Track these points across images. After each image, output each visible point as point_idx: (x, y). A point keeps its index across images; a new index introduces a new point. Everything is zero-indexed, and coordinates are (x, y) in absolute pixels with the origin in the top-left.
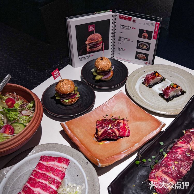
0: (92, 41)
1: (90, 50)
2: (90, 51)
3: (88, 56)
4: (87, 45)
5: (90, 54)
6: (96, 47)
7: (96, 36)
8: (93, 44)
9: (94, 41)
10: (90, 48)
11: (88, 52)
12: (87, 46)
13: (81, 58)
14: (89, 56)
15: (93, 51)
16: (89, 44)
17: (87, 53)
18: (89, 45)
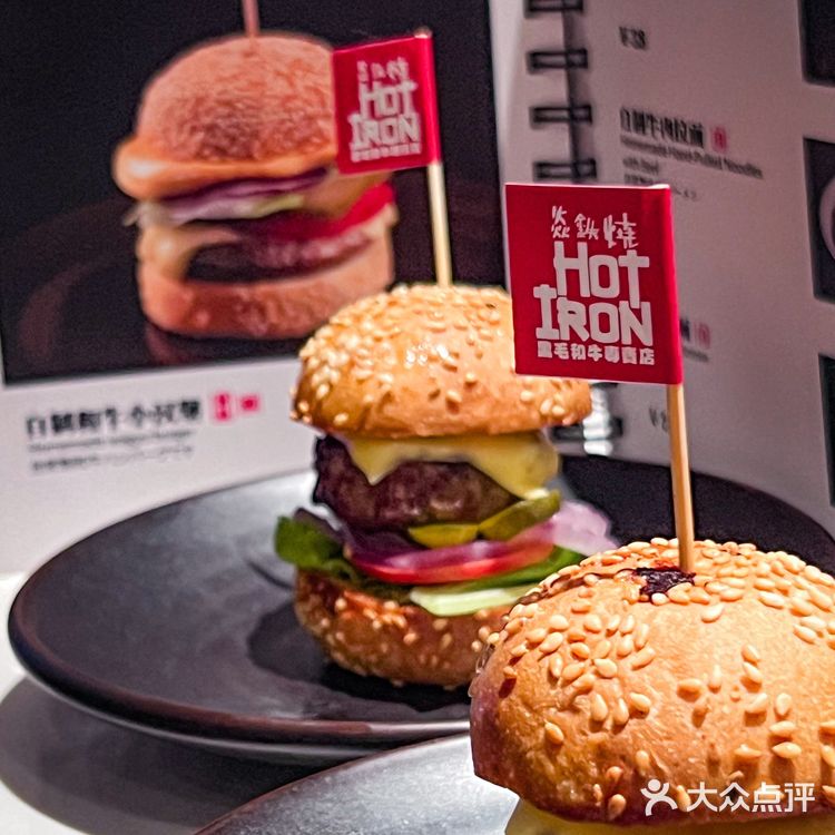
0: (221, 152)
1: (198, 304)
2: (191, 313)
3: (164, 412)
4: (146, 215)
5: (200, 382)
6: (301, 269)
7: (280, 87)
8: (245, 207)
9: (248, 168)
10: (195, 270)
11: (170, 336)
12: (135, 231)
13: (60, 423)
14: (191, 409)
15: (256, 326)
16: (173, 196)
17: (159, 348)
18: (184, 215)
